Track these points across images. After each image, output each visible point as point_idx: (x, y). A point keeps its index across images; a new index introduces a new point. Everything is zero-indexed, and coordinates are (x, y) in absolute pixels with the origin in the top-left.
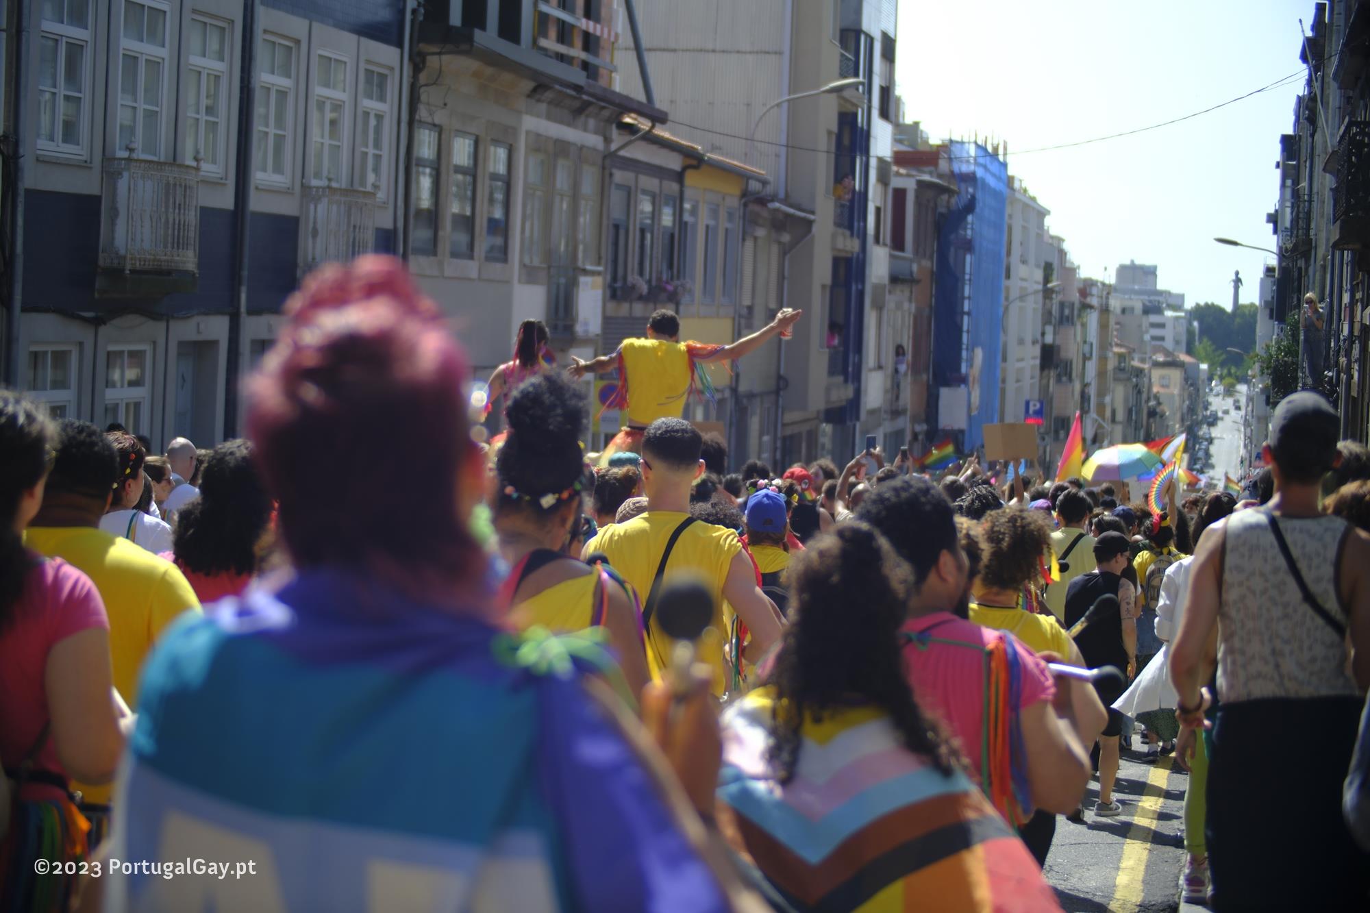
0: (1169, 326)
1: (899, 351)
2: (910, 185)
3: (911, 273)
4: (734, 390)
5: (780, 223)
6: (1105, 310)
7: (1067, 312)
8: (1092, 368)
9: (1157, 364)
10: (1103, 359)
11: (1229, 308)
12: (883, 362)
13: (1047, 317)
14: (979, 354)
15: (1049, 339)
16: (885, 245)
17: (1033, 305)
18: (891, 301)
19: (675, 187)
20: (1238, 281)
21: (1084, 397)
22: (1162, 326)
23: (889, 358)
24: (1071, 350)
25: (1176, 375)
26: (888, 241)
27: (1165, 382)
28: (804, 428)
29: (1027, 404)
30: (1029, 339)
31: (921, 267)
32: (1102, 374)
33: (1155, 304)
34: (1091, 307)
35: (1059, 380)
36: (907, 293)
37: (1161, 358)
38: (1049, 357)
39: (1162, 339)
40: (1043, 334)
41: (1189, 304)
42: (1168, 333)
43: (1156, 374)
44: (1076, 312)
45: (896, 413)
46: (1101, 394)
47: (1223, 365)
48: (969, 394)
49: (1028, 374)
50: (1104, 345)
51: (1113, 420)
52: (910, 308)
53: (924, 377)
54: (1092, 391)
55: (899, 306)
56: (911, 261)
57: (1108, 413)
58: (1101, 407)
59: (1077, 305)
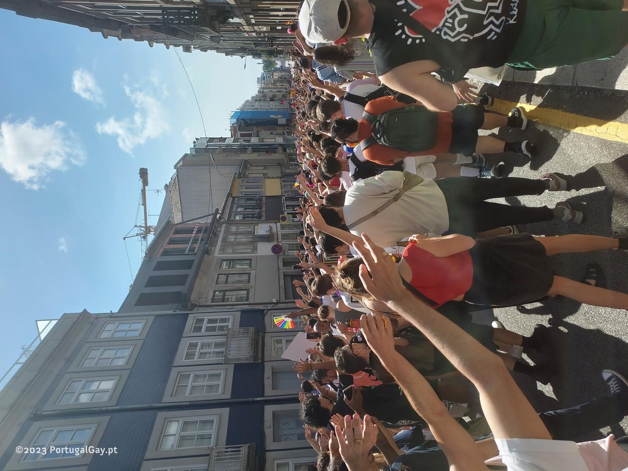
0: (267, 75)
1: (271, 133)
2: (239, 133)
3: (256, 132)
4: (281, 178)
5: (245, 168)
6: (264, 88)
7: (264, 96)
8: (274, 90)
9: (273, 78)
10: (272, 88)
11: (263, 65)
12: (274, 137)
13: (265, 100)
14: (271, 116)
15: (269, 99)
16: (251, 138)
17: (262, 103)
18: (262, 136)
19: (236, 199)
20: (259, 63)
21: (279, 92)
22: (267, 76)
23: (273, 136)
24: (270, 95)
25: (275, 74)
26: (250, 138)
27: (276, 76)
28: (288, 157)
29: (280, 104)
30: (269, 104)
31: (255, 129)
32: (274, 88)
33: (263, 78)
34: (263, 91)
35: (276, 97)
36: (260, 133)
37: (272, 77)
38: (272, 100)
39: (269, 76)
40: (268, 101)
41: (263, 72)
42: (268, 75)
43: (275, 78)
44: (264, 94)
45: (284, 134)
46: (278, 88)
47: (272, 65)
48: (279, 118)
49: (275, 104)
50: (269, 88)
51: (282, 85)
52: (263, 132)
53: (276, 127)
54: (278, 90)
55: (263, 134)
56: (254, 132)
57: (281, 87)
58: (280, 88)
59: (262, 94)
